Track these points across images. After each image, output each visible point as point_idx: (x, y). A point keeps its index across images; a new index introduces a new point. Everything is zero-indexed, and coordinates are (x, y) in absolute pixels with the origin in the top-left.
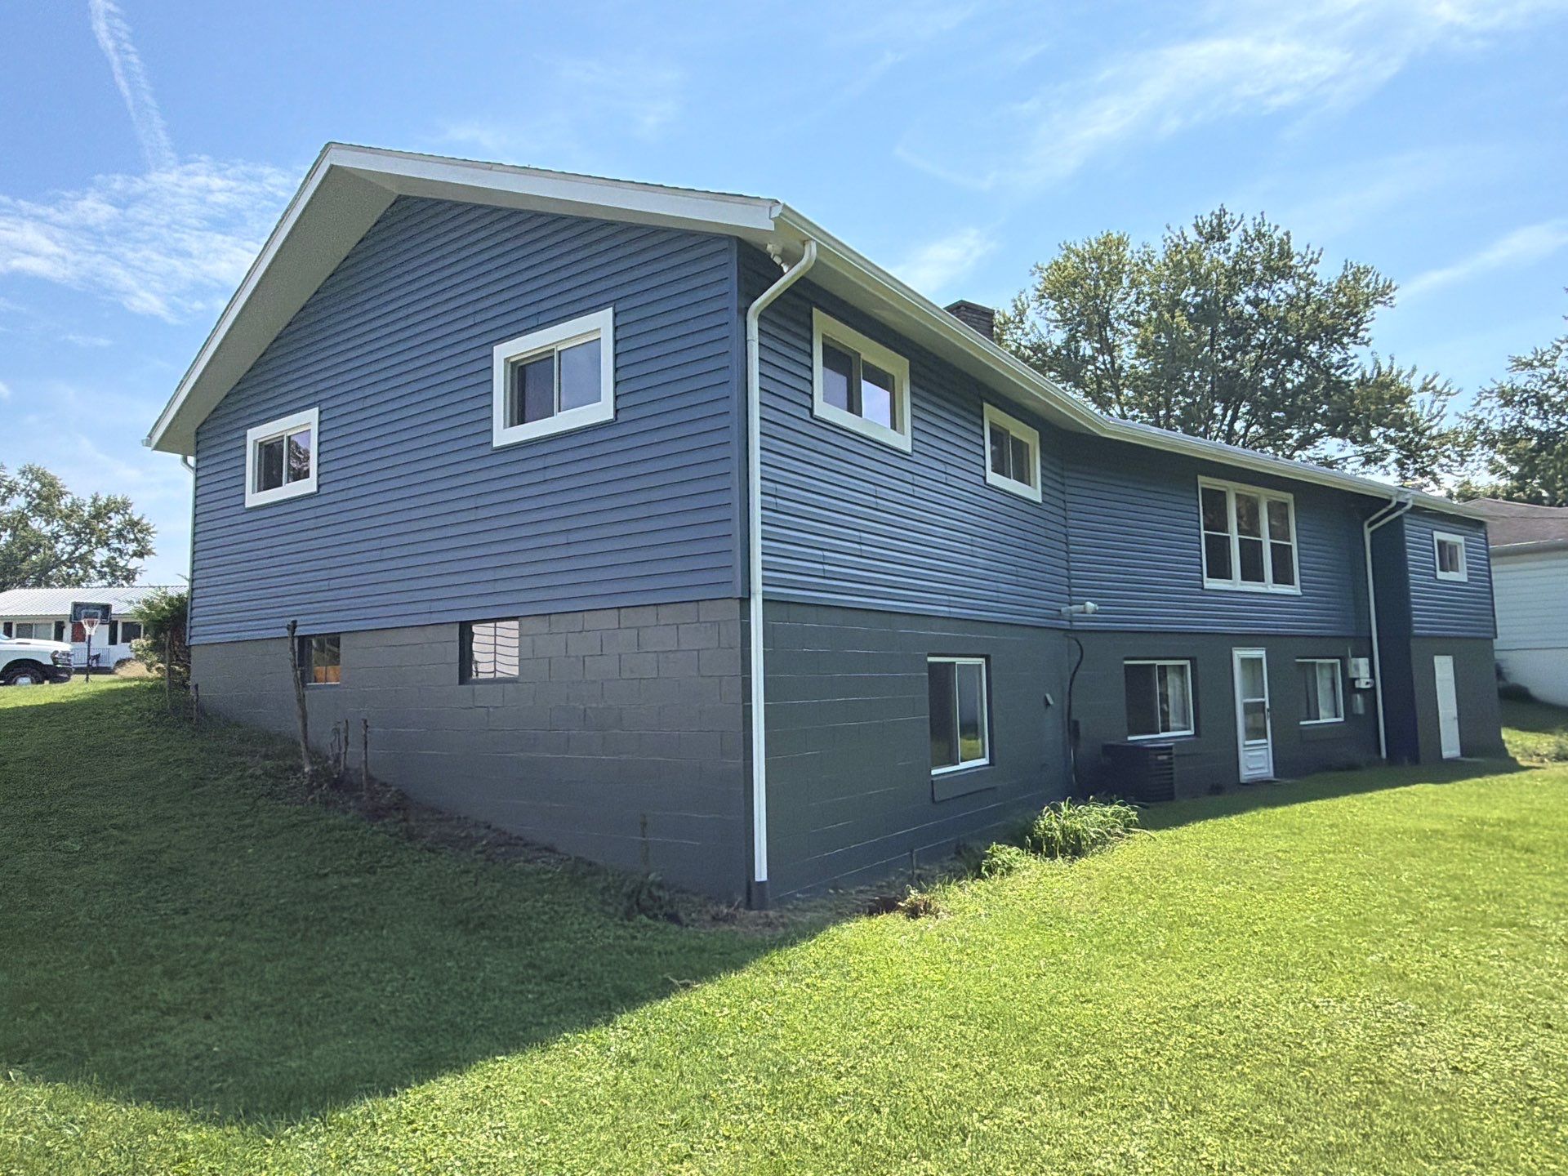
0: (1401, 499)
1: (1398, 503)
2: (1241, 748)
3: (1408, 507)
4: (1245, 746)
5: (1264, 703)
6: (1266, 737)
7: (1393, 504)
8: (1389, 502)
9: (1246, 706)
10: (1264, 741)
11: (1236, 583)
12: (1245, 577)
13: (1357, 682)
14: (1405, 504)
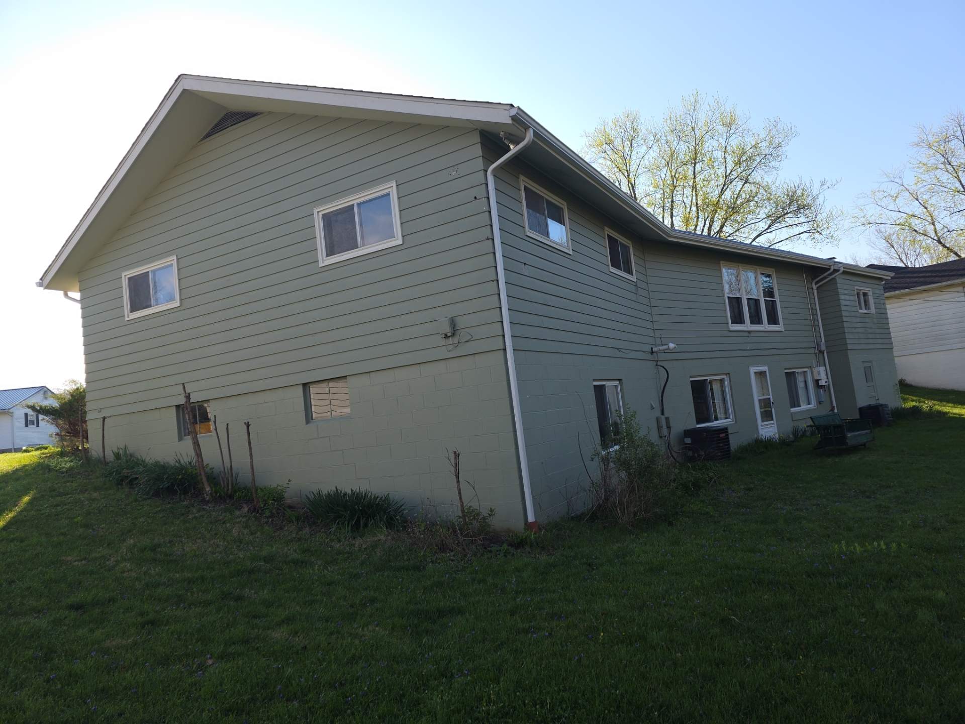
0: (836, 268)
1: (834, 270)
2: (760, 428)
3: (841, 272)
4: (762, 425)
5: (769, 398)
6: (773, 420)
7: (832, 270)
8: (829, 269)
9: (760, 401)
10: (772, 422)
11: (748, 326)
12: (752, 322)
13: (820, 382)
14: (838, 271)
